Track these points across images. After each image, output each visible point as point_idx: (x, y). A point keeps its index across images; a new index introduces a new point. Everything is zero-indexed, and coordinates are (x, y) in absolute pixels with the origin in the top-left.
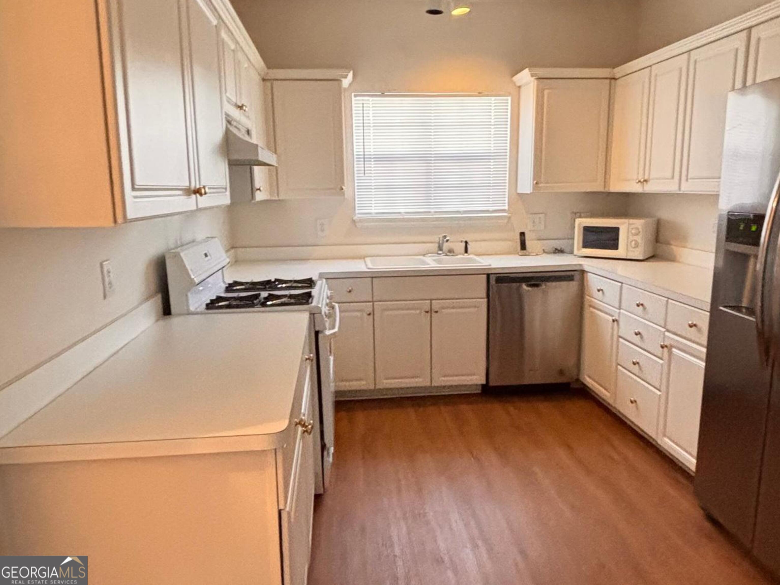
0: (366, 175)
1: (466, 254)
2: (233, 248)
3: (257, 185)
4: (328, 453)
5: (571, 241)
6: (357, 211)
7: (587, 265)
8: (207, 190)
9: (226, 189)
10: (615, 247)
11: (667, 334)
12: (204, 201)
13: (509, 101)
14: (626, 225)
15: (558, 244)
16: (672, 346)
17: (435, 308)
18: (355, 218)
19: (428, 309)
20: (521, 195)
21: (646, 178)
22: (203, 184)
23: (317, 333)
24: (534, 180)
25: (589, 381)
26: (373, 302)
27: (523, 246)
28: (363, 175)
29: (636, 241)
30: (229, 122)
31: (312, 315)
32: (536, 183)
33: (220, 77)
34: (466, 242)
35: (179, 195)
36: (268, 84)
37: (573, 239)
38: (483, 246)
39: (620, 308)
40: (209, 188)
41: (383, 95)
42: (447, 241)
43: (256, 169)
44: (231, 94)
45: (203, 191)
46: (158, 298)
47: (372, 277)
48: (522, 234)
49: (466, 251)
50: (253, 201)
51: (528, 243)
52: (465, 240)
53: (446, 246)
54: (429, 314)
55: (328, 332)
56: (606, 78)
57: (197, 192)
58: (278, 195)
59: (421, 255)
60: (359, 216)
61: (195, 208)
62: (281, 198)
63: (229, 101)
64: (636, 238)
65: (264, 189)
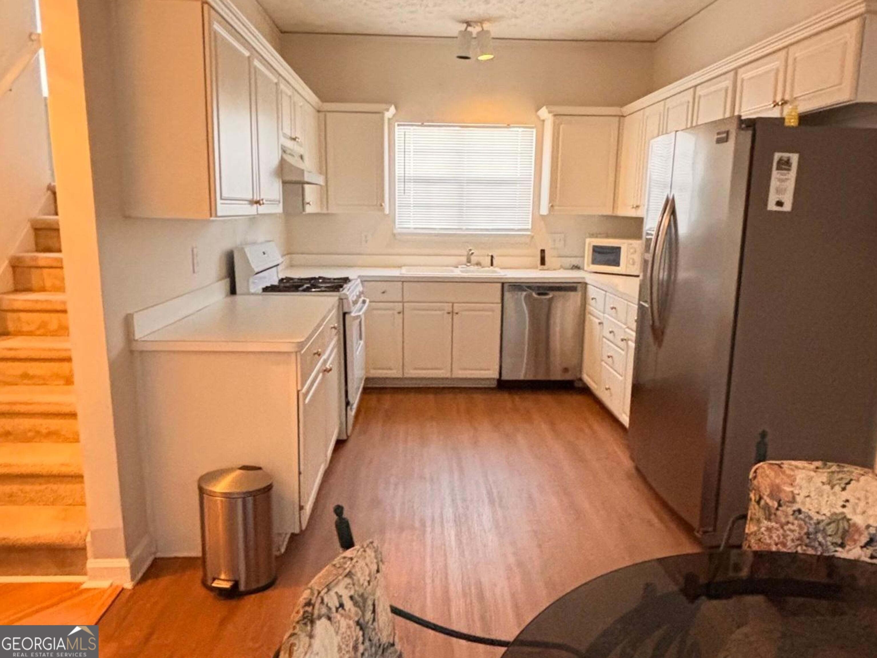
0: (406, 194)
1: (492, 267)
2: (288, 254)
3: (307, 200)
4: (351, 409)
5: (582, 259)
6: (397, 226)
7: (589, 278)
8: (264, 201)
9: (279, 202)
10: (617, 264)
11: (627, 330)
12: (262, 209)
13: (535, 133)
14: (626, 245)
15: (575, 261)
16: (629, 340)
17: (456, 310)
18: (395, 231)
19: (450, 310)
20: (542, 216)
21: (638, 204)
22: (262, 197)
23: (345, 314)
24: (550, 203)
25: (586, 378)
26: (403, 302)
27: (543, 262)
28: (403, 194)
29: (633, 259)
30: (284, 151)
31: (341, 299)
32: (552, 206)
33: (278, 117)
34: (492, 257)
35: (245, 204)
36: (322, 115)
37: (583, 257)
38: (506, 261)
39: (604, 313)
40: (266, 201)
41: (422, 125)
42: (472, 253)
43: (307, 186)
44: (287, 131)
45: (261, 202)
46: (227, 281)
47: (403, 282)
48: (543, 251)
49: (492, 264)
50: (304, 213)
51: (547, 259)
52: (490, 254)
53: (474, 259)
54: (451, 314)
55: (353, 314)
56: (615, 116)
57: (258, 202)
58: (327, 208)
59: (452, 266)
60: (399, 230)
61: (256, 213)
62: (329, 212)
63: (285, 135)
64: (632, 256)
65: (313, 203)
